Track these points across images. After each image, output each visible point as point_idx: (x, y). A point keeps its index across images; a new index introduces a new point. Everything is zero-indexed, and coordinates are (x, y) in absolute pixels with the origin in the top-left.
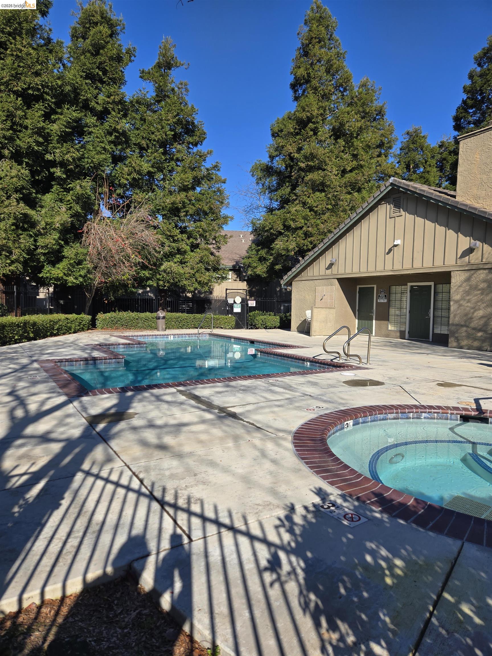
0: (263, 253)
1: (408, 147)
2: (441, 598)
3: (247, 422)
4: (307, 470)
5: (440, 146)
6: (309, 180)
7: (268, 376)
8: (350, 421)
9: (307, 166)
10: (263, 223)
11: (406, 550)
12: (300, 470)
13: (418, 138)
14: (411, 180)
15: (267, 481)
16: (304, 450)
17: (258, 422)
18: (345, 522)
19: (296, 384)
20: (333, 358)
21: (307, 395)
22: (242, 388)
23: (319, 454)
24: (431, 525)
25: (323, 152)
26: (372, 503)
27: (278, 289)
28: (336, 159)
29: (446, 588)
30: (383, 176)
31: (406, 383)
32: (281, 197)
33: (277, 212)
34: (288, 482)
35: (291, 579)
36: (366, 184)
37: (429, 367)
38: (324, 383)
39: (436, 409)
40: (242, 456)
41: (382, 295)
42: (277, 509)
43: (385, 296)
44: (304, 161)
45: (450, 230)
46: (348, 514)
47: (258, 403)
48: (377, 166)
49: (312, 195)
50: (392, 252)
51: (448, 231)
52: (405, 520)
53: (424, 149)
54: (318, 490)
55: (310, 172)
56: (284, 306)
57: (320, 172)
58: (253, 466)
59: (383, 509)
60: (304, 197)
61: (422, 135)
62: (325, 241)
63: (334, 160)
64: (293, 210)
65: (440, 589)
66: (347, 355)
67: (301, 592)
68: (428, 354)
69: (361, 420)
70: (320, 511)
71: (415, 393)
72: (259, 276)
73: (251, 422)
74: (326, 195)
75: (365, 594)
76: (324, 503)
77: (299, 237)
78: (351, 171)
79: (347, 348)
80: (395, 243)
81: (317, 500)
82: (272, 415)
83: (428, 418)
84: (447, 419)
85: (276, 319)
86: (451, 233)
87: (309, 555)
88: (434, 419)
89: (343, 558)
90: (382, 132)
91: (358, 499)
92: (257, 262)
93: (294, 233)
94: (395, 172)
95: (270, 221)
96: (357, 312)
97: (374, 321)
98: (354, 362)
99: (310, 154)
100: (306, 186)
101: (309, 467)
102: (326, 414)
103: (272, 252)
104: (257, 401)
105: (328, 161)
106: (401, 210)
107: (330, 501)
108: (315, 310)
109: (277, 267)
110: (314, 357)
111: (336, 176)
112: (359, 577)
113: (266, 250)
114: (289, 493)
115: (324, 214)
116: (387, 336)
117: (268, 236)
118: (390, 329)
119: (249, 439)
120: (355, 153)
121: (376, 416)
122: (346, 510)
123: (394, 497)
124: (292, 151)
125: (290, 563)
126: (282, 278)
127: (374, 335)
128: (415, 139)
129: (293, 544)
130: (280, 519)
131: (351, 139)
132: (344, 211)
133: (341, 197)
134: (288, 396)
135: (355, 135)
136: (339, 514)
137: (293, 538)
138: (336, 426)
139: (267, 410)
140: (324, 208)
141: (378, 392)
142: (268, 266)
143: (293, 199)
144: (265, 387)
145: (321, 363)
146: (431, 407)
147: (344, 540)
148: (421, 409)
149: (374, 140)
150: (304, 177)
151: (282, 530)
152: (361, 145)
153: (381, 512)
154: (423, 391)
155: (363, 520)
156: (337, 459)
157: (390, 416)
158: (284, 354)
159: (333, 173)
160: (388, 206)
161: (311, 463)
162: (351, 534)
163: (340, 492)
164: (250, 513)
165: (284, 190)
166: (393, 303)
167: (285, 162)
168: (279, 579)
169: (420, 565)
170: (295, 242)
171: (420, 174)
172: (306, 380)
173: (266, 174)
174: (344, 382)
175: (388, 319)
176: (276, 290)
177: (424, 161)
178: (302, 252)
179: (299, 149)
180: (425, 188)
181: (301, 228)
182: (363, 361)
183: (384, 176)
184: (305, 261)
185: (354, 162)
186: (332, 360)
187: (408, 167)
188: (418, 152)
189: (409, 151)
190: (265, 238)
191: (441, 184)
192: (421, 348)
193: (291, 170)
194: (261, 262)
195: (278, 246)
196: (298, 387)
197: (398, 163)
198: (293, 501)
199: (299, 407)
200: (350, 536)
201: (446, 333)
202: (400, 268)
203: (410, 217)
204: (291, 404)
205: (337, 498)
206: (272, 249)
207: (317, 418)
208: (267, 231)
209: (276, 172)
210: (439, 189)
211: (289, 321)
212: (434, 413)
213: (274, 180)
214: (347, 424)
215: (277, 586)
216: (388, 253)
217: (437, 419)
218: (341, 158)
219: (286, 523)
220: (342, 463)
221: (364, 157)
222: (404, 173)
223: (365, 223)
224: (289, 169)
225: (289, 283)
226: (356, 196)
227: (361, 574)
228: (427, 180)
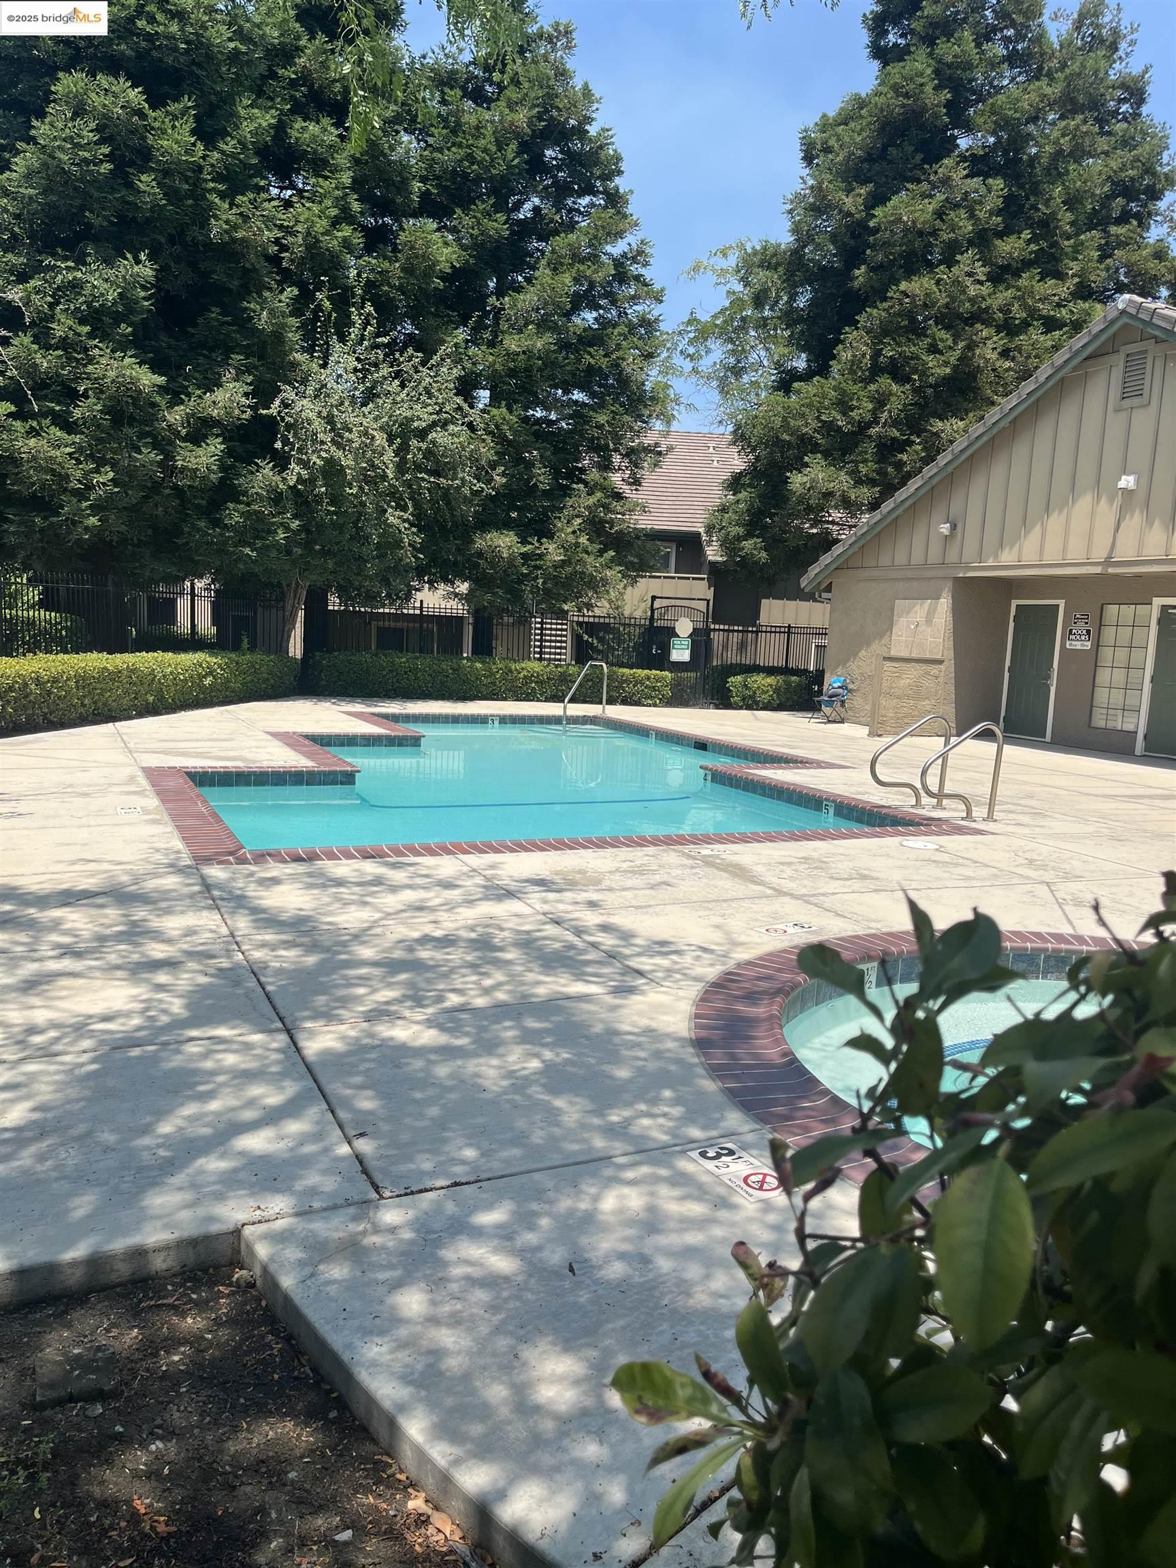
7: (706, 838)
18: (742, 1191)
19: (769, 864)
38: (847, 864)
41: (1080, 628)
43: (1088, 632)
46: (755, 1174)
66: (934, 794)
70: (694, 1162)
71: (1079, 903)
96: (1007, 675)
97: (1052, 701)
108: (887, 665)
118: (1093, 724)
119: (593, 989)
127: (1048, 738)
136: (735, 1172)
145: (863, 812)
158: (770, 782)
166: (1107, 653)
182: (975, 810)
202: (1133, 557)
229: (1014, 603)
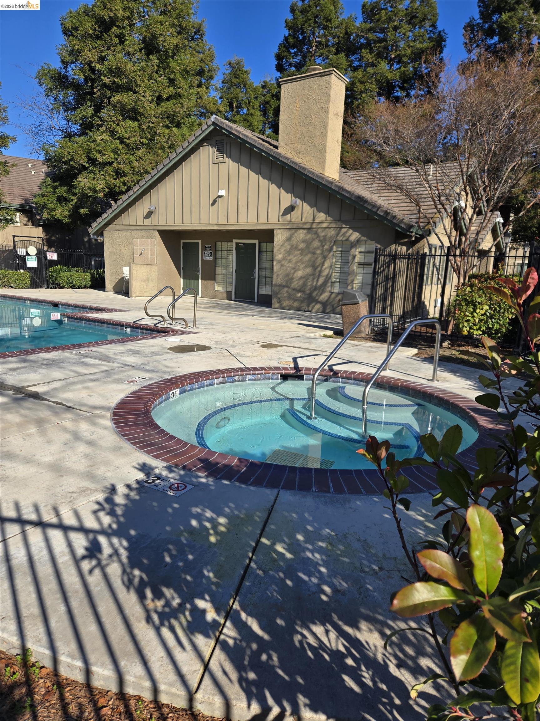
0: (62, 191)
1: (230, 81)
2: (259, 544)
3: (54, 402)
4: (129, 447)
5: (264, 87)
6: (117, 103)
7: (79, 346)
8: (176, 390)
9: (113, 83)
10: (60, 151)
11: (229, 507)
12: (121, 448)
13: (241, 72)
14: (235, 122)
15: (82, 465)
16: (125, 426)
17: (69, 400)
18: (171, 493)
19: (115, 354)
20: (156, 322)
21: (128, 365)
22: (45, 362)
23: (143, 428)
24: (252, 480)
25: (132, 68)
26: (198, 470)
27: (86, 240)
28: (149, 81)
29: (264, 532)
30: (205, 111)
31: (232, 346)
32: (81, 119)
33: (78, 139)
34: (107, 463)
35: (113, 561)
36: (185, 118)
37: (254, 329)
38: (148, 350)
39: (259, 370)
40: (49, 442)
41: (208, 251)
42: (96, 493)
43: (211, 253)
44: (109, 75)
45: (273, 185)
46: (173, 485)
47: (67, 379)
48: (197, 98)
49: (122, 123)
50: (217, 203)
51: (271, 186)
52: (229, 479)
53: (247, 86)
54: (141, 466)
55: (117, 92)
56: (95, 261)
57: (130, 93)
58: (64, 451)
59: (208, 473)
60: (112, 123)
61: (245, 69)
62: (142, 183)
63: (146, 81)
64: (99, 139)
65: (258, 536)
66: (172, 319)
67: (124, 571)
68: (253, 315)
69: (187, 388)
70: (144, 486)
71: (241, 356)
72: (59, 220)
73: (59, 401)
74: (140, 125)
75: (190, 557)
76: (148, 477)
77: (109, 175)
78: (168, 99)
79: (171, 310)
80: (220, 194)
81: (141, 476)
82: (86, 391)
83: (252, 380)
84: (269, 379)
85: (86, 277)
86: (273, 187)
87: (133, 532)
88: (258, 380)
89: (168, 528)
90: (202, 56)
91: (184, 468)
92: (55, 202)
93: (101, 169)
94: (218, 109)
95: (68, 149)
96: (182, 271)
97: (200, 281)
98: (179, 327)
99: (116, 68)
100: (114, 110)
101: (132, 443)
102: (149, 385)
103: (74, 190)
104: (66, 377)
105: (139, 82)
106: (225, 155)
107: (155, 474)
108: (134, 267)
109: (83, 211)
110: (134, 322)
111: (150, 103)
112: (185, 542)
113: (66, 188)
114: (109, 474)
115: (138, 149)
116: (214, 297)
117: (67, 169)
118: (216, 289)
119: (57, 421)
120: (172, 76)
121: (203, 382)
122: (172, 480)
123: (219, 460)
124: (92, 60)
125: (112, 545)
126: (90, 226)
127: (200, 296)
128: (238, 72)
129: (114, 526)
130: (98, 503)
131: (166, 58)
132: (162, 148)
133: (158, 131)
134: (105, 368)
135: (170, 54)
136: (164, 486)
137: (115, 519)
138: (161, 396)
139: (79, 386)
140: (138, 142)
141: (205, 357)
142: (70, 209)
143: (98, 125)
144: (75, 359)
145: (143, 329)
146: (255, 369)
147: (170, 510)
148: (246, 371)
149: (192, 64)
150: (110, 97)
151: (102, 514)
152: (178, 68)
153: (207, 476)
154: (249, 354)
155: (189, 487)
156: (163, 431)
157: (217, 381)
158: (98, 319)
159: (147, 98)
160: (211, 149)
161: (134, 438)
162: (176, 503)
163: (165, 464)
164: (62, 503)
165: (85, 110)
166: (219, 261)
167: (84, 73)
168: (99, 564)
169: (242, 518)
170: (105, 181)
171: (244, 116)
172: (127, 349)
173: (59, 84)
174: (169, 349)
175: (214, 279)
176: (83, 240)
177: (247, 102)
178: (114, 195)
179: (102, 59)
180: (248, 133)
181: (111, 164)
182: (189, 324)
183: (205, 113)
184: (118, 207)
185: (171, 88)
186: (155, 325)
187: (231, 105)
188: (241, 89)
189: (232, 85)
190: (64, 172)
191: (265, 130)
192: (246, 309)
193: (93, 85)
194: (60, 203)
195: (82, 184)
196: (117, 357)
197: (220, 98)
198: (113, 481)
199: (118, 379)
200: (176, 506)
201: (270, 293)
202: (225, 222)
203: (234, 165)
204: (108, 377)
205: (163, 470)
206: (75, 188)
207: (140, 389)
208: (65, 162)
209: (72, 84)
210: (262, 137)
211: (103, 280)
212: (258, 374)
213: (70, 96)
214: (173, 393)
215: (97, 572)
216: (213, 204)
217: (260, 380)
218: (156, 81)
219: (107, 506)
220: (168, 434)
221: (182, 84)
222: (226, 112)
223: (186, 165)
224: (89, 84)
225: (100, 233)
226: (175, 132)
227: (186, 540)
228: (251, 124)
229: (182, 241)
